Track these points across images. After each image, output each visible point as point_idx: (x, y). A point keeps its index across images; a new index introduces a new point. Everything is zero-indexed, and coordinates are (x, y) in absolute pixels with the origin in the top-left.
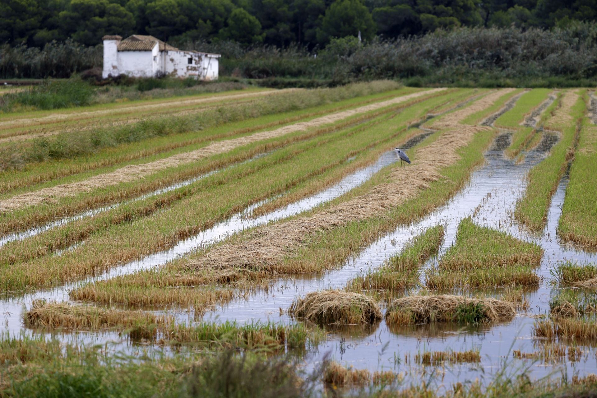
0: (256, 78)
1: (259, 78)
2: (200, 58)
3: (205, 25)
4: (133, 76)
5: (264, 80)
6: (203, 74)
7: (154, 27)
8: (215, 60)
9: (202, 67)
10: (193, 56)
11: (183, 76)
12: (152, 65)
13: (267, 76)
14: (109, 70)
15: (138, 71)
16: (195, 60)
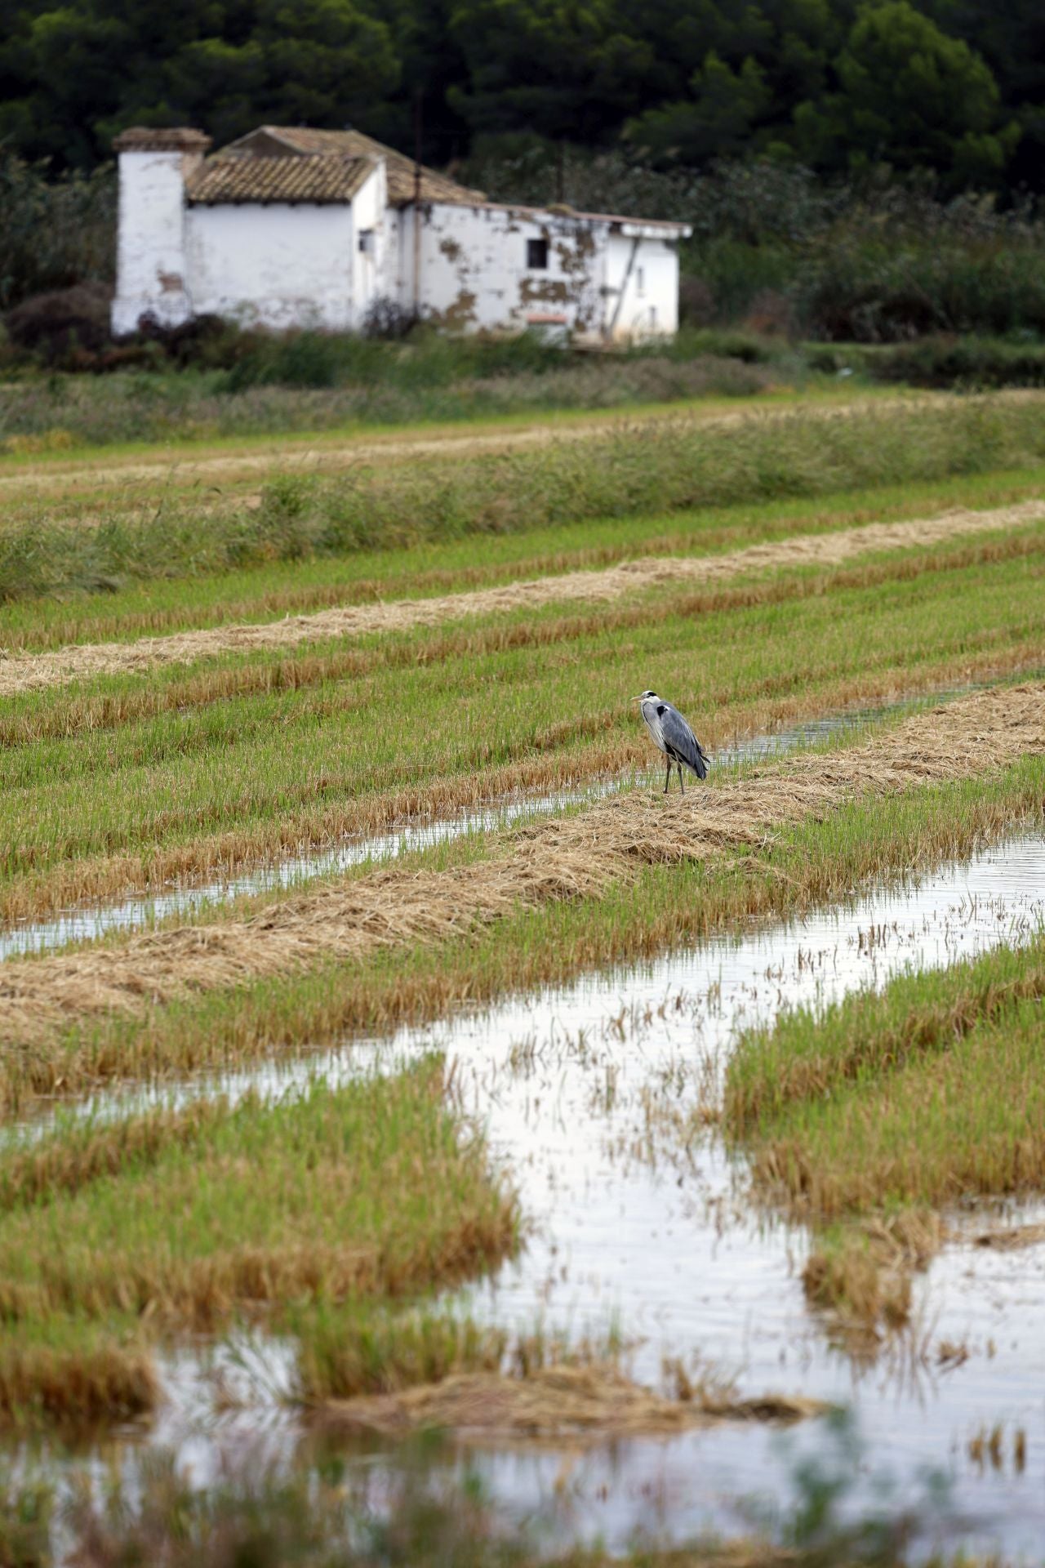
0: (866, 340)
1: (887, 338)
2: (585, 239)
3: (732, 80)
4: (260, 326)
5: (908, 348)
6: (597, 318)
7: (489, 88)
8: (661, 249)
9: (595, 285)
10: (552, 231)
11: (500, 326)
12: (349, 272)
13: (923, 329)
14: (146, 298)
15: (285, 302)
16: (561, 249)
